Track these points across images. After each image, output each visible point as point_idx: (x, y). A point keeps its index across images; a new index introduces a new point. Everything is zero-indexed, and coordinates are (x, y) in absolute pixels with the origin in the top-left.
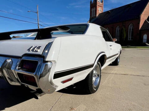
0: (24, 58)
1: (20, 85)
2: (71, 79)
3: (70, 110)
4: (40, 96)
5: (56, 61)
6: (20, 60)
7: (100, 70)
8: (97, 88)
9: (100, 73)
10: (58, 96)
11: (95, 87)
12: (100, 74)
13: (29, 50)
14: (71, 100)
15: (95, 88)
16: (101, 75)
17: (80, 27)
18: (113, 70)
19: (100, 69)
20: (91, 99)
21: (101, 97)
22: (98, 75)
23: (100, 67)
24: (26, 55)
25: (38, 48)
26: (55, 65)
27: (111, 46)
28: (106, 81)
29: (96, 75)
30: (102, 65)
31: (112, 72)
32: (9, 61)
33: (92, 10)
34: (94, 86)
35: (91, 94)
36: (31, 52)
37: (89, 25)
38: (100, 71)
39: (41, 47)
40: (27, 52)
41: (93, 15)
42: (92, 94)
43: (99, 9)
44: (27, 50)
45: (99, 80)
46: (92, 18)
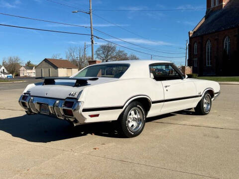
0: (66, 100)
2: (97, 115)
5: (84, 101)
6: (64, 101)
8: (137, 133)
13: (70, 95)
15: (133, 132)
16: (144, 121)
19: (143, 113)
23: (142, 111)
24: (68, 98)
27: (166, 87)
32: (58, 102)
34: (132, 130)
36: (71, 96)
38: (144, 116)
41: (215, 4)
45: (141, 125)
46: (212, 11)
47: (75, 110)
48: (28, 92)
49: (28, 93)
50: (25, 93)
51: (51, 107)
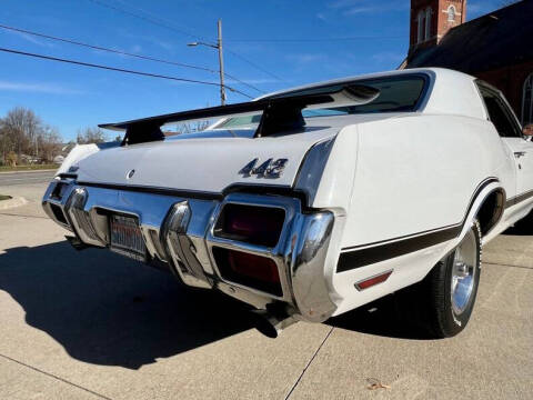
0: (229, 199)
1: (210, 287)
2: (382, 278)
3: (369, 388)
4: (282, 328)
5: (346, 208)
7: (479, 249)
8: (465, 317)
9: (478, 261)
10: (317, 334)
11: (459, 312)
12: (478, 265)
13: (246, 171)
14: (364, 352)
15: (459, 318)
16: (478, 271)
17: (387, 87)
18: (521, 252)
19: (478, 244)
20: (446, 357)
21: (485, 354)
22: (470, 270)
23: (477, 238)
24: (235, 189)
25: (276, 163)
26: (344, 225)
27: (519, 154)
28: (495, 293)
29: (461, 270)
30: (485, 233)
31: (519, 259)
32: (182, 208)
33: (419, 19)
34: (457, 310)
35: (442, 337)
36: (253, 179)
37: (434, 75)
38: (478, 254)
39: (286, 160)
40: (241, 179)
41: (424, 38)
42: (447, 339)
43: (448, 11)
44: (241, 172)
45: (471, 288)
46: (418, 50)
47: (300, 260)
48: (72, 169)
49: (72, 173)
50: (62, 176)
51: (152, 232)
